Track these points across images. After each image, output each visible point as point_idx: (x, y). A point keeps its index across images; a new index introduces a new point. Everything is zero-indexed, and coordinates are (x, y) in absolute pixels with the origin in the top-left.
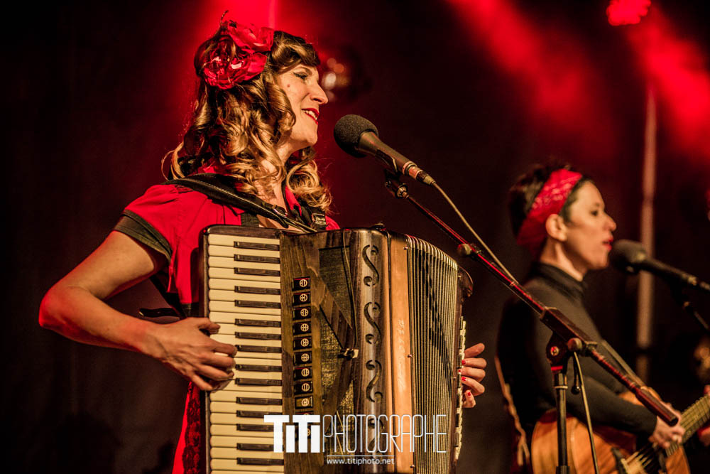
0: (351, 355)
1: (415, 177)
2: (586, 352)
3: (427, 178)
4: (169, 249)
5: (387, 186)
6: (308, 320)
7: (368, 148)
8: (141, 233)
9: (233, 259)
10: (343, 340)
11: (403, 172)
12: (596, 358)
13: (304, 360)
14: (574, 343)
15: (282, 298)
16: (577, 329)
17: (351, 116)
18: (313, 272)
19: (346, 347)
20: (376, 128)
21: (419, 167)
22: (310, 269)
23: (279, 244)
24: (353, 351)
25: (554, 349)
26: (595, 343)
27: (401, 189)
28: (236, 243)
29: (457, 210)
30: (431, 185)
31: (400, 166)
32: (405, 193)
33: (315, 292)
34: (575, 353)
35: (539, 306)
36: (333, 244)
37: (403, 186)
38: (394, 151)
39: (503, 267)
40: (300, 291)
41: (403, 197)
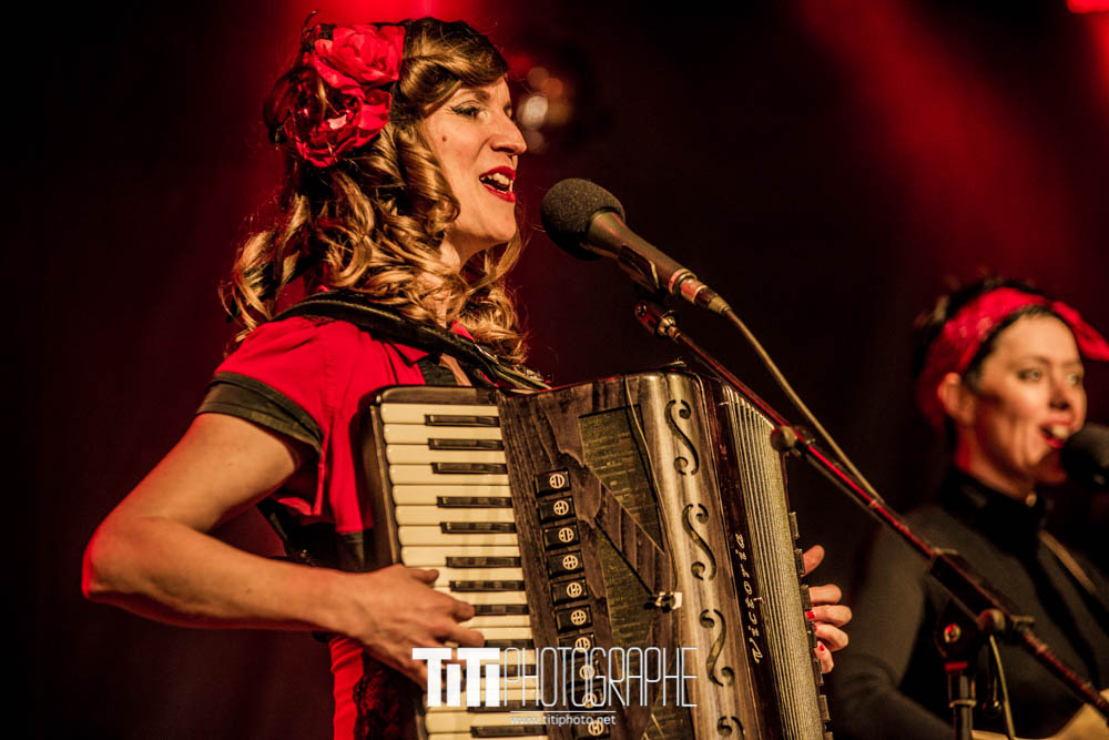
0: (670, 602)
1: (693, 300)
2: (1011, 637)
3: (714, 300)
4: (317, 433)
5: (640, 314)
6: (575, 548)
7: (605, 242)
8: (263, 409)
9: (427, 447)
10: (650, 577)
11: (671, 290)
12: (1031, 650)
13: (577, 623)
14: (990, 618)
15: (516, 513)
16: (997, 594)
17: (574, 181)
18: (571, 458)
19: (658, 588)
20: (620, 206)
21: (700, 279)
22: (567, 455)
23: (497, 414)
24: (673, 597)
25: (952, 629)
26: (1030, 619)
27: (667, 322)
28: (427, 417)
29: (770, 363)
30: (723, 316)
31: (664, 280)
32: (674, 329)
33: (581, 495)
34: (992, 639)
35: (924, 547)
36: (606, 406)
37: (669, 315)
38: (653, 248)
39: (855, 471)
40: (552, 497)
41: (668, 337)
